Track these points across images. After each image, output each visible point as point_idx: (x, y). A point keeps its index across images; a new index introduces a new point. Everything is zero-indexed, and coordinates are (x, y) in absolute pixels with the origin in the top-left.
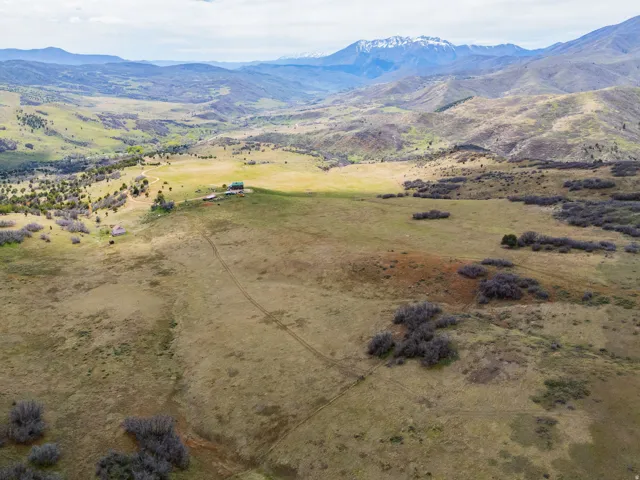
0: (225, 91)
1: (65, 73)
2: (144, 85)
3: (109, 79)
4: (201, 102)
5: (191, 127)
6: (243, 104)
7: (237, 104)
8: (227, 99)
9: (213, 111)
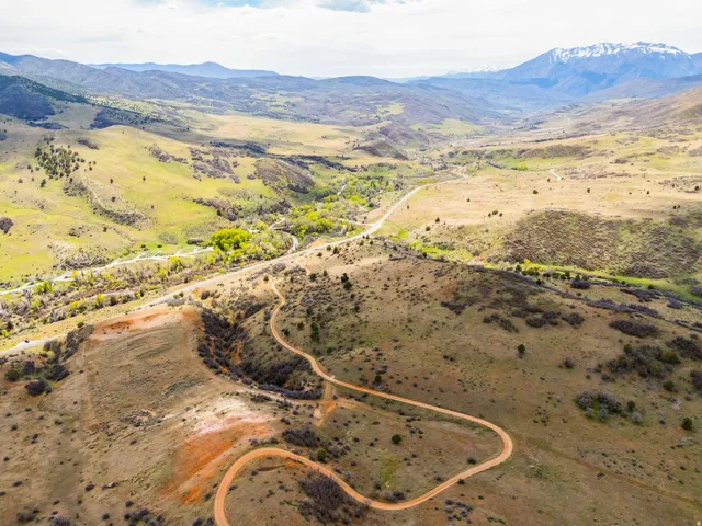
0: (396, 109)
1: (203, 85)
2: (292, 100)
3: (252, 93)
4: (365, 124)
5: (352, 170)
6: (423, 128)
7: (415, 128)
8: (399, 120)
9: (383, 139)
